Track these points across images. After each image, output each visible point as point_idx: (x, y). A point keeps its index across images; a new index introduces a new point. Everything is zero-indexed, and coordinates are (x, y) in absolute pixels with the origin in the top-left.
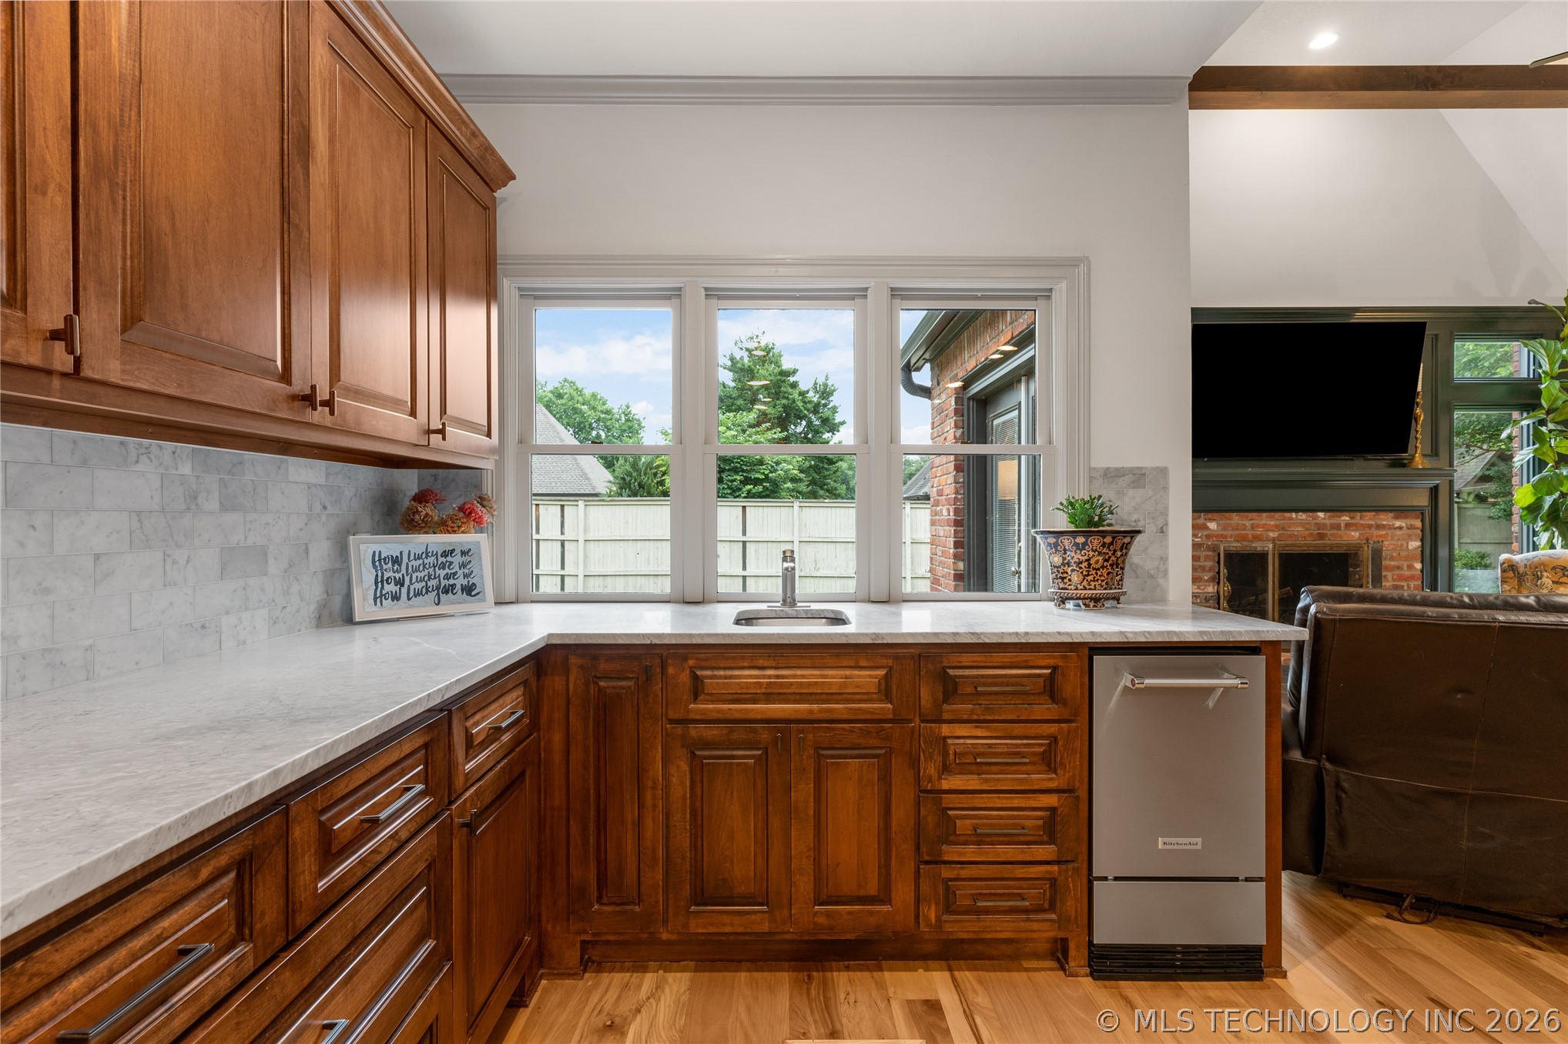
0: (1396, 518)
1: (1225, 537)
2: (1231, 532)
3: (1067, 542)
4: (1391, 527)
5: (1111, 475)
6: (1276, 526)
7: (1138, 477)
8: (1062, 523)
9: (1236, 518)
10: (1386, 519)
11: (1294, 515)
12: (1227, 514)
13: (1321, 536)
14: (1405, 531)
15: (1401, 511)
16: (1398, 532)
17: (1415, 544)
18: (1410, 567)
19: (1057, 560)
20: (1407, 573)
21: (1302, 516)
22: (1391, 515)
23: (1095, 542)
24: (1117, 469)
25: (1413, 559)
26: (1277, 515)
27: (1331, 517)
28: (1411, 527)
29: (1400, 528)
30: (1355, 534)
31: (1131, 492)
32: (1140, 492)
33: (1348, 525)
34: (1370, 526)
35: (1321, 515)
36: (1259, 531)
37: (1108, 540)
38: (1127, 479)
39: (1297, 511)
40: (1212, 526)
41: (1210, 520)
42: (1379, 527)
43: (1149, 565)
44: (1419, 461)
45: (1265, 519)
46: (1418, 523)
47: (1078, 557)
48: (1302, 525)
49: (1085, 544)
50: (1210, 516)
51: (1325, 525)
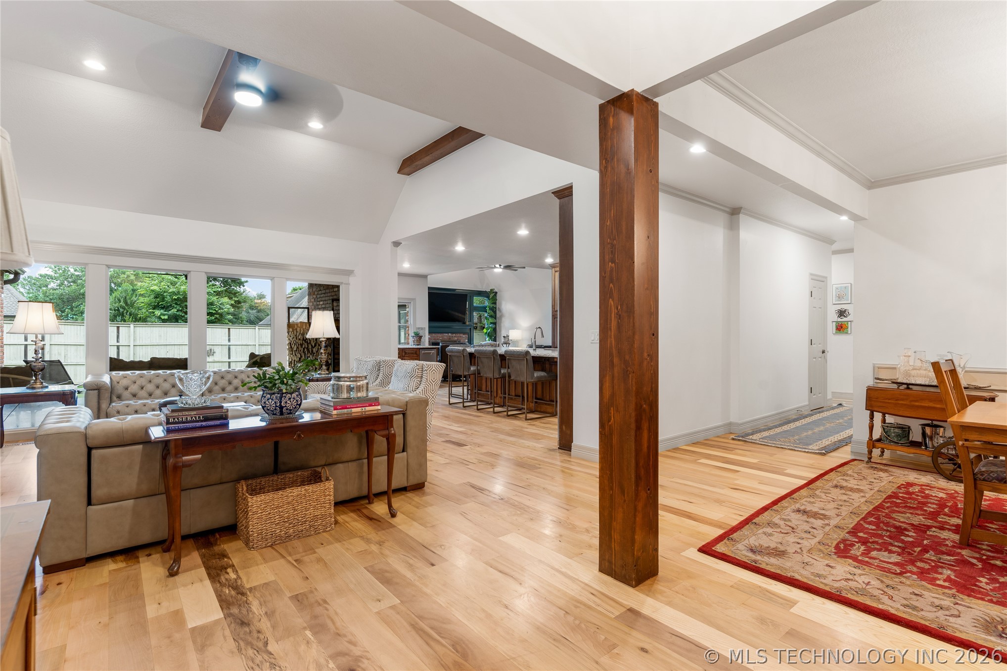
0: (463, 335)
2: (433, 338)
3: (415, 337)
4: (462, 337)
5: (419, 328)
6: (441, 337)
7: (422, 329)
8: (413, 335)
9: (434, 335)
10: (461, 335)
12: (433, 333)
13: (450, 339)
14: (465, 338)
15: (464, 333)
17: (467, 340)
19: (414, 339)
21: (446, 334)
23: (418, 336)
26: (442, 334)
27: (452, 335)
30: (456, 338)
32: (423, 331)
33: (455, 336)
35: (450, 334)
36: (438, 338)
37: (420, 336)
42: (460, 337)
43: (424, 339)
44: (467, 323)
45: (440, 335)
46: (467, 336)
47: (416, 339)
48: (446, 336)
51: (450, 336)
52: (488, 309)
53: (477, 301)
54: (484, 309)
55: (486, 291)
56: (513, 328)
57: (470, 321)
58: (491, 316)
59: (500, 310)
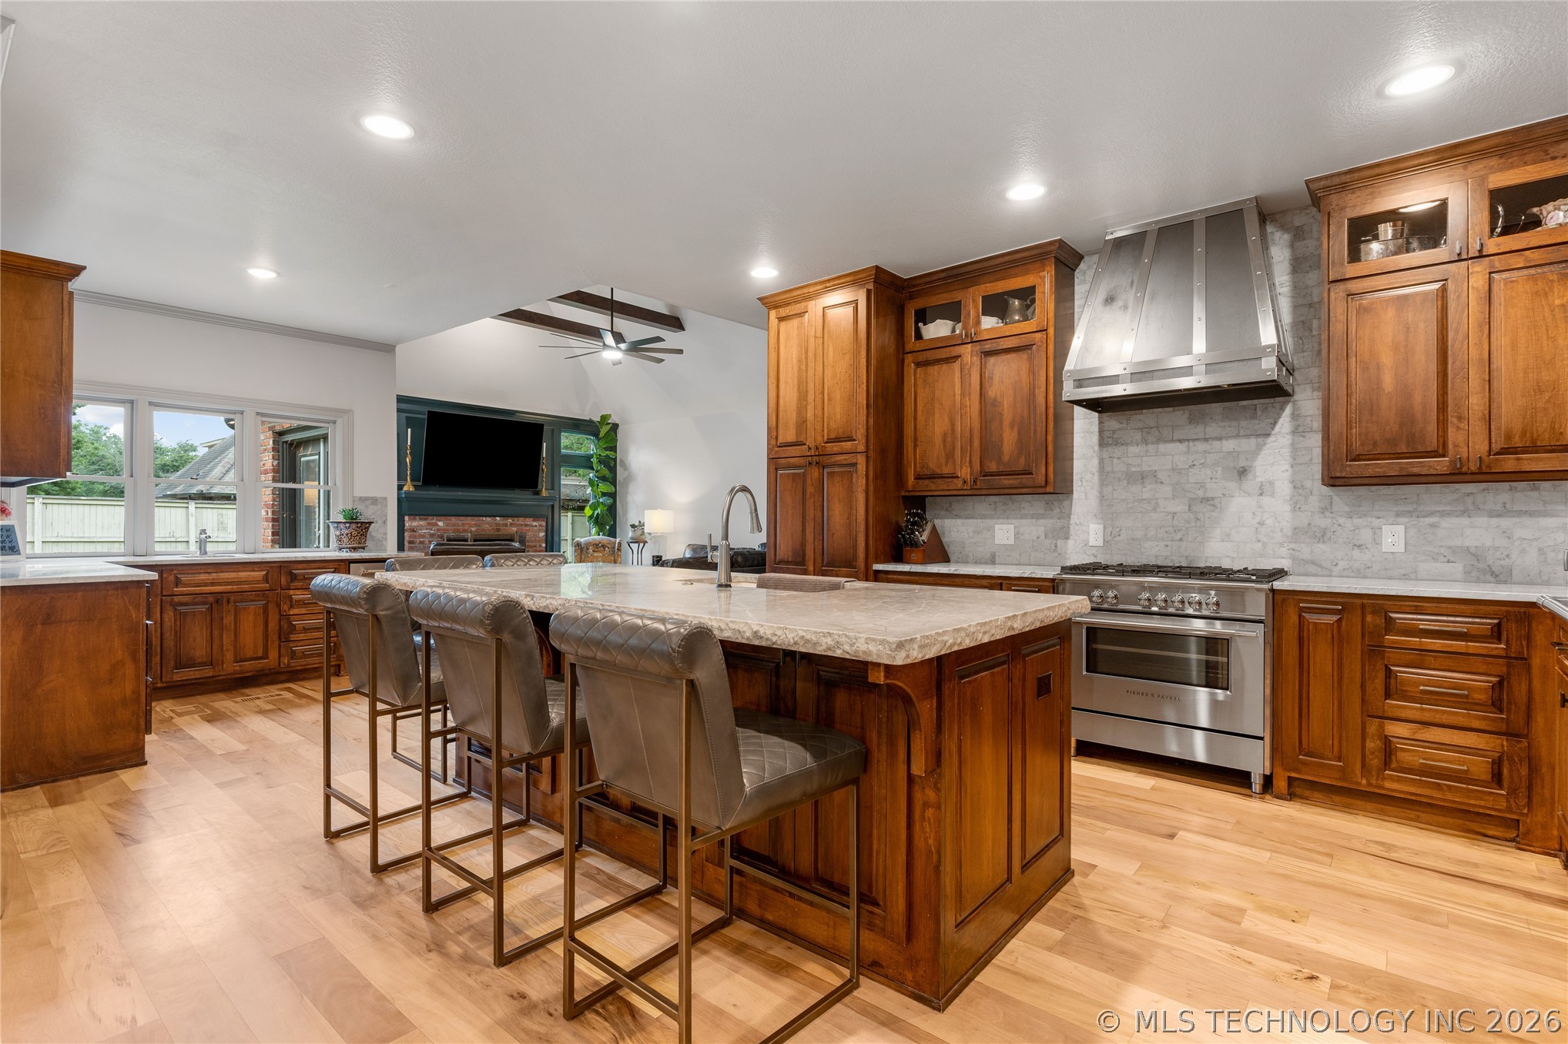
0: (534, 521)
1: (448, 530)
2: (450, 528)
3: (342, 526)
4: (531, 526)
5: (363, 500)
6: (475, 524)
7: (374, 501)
8: (341, 518)
9: (453, 520)
10: (529, 521)
11: (484, 518)
12: (449, 518)
13: (498, 530)
14: (538, 528)
15: (536, 517)
16: (535, 528)
17: (542, 534)
18: (540, 546)
19: (338, 533)
20: (539, 549)
21: (489, 519)
22: (531, 519)
23: (354, 526)
24: (365, 497)
25: (542, 542)
26: (476, 518)
27: (503, 520)
28: (540, 526)
29: (536, 526)
30: (515, 529)
31: (371, 507)
32: (376, 507)
33: (511, 524)
34: (522, 525)
35: (498, 518)
36: (466, 527)
37: (359, 525)
38: (370, 501)
39: (486, 516)
40: (441, 524)
41: (439, 521)
42: (526, 525)
43: (379, 536)
44: (544, 493)
45: (469, 520)
46: (544, 524)
47: (346, 532)
48: (488, 524)
49: (350, 527)
50: (439, 518)
51: (499, 525)
52: (594, 460)
53: (568, 441)
54: (586, 462)
55: (591, 421)
56: (654, 505)
57: (553, 489)
58: (603, 479)
59: (625, 467)
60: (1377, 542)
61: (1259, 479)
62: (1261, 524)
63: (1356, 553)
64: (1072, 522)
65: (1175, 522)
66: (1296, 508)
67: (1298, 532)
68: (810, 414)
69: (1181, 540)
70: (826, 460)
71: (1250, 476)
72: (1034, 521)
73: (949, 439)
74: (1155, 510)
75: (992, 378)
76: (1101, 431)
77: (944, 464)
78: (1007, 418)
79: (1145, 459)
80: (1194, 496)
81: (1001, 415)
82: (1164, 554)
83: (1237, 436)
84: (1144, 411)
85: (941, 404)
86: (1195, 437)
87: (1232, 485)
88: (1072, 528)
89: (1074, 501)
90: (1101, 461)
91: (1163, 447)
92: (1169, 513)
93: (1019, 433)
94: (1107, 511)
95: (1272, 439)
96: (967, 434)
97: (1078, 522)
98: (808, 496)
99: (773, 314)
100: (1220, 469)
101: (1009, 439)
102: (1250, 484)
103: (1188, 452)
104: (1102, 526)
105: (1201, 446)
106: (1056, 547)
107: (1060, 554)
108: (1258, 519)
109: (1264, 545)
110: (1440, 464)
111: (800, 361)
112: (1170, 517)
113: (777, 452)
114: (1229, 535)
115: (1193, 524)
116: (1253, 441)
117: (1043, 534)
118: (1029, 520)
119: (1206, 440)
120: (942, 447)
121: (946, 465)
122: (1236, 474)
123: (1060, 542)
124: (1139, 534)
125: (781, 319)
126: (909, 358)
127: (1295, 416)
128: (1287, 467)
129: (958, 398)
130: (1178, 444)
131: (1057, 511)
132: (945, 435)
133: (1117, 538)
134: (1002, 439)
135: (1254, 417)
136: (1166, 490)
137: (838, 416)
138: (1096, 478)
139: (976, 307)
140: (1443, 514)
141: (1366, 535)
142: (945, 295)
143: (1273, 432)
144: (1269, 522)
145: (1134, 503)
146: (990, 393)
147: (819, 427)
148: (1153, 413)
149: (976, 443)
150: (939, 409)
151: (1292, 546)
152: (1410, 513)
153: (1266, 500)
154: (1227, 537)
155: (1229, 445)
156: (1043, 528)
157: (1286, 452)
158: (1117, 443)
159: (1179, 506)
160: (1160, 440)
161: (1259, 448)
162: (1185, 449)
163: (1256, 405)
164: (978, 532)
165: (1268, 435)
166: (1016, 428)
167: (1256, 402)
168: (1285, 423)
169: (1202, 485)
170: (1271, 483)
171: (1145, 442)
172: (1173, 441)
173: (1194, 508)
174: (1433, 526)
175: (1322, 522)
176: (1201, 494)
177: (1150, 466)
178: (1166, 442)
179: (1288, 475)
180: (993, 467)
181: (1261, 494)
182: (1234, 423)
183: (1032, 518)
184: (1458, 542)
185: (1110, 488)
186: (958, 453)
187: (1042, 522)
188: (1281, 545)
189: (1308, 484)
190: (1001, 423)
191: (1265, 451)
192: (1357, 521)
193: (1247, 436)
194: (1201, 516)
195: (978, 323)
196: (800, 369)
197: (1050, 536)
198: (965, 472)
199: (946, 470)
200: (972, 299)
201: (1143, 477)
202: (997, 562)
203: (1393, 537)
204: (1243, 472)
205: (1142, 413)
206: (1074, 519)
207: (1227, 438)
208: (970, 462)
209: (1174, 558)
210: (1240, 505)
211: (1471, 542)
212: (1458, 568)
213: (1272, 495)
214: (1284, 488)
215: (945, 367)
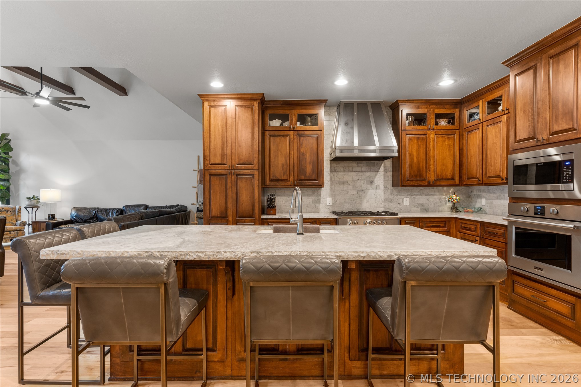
58: (3, 171)
59: (17, 164)
60: (403, 203)
61: (376, 185)
62: (376, 198)
63: (399, 206)
64: (321, 197)
65: (354, 197)
66: (385, 193)
67: (386, 200)
68: (229, 151)
69: (355, 203)
70: (237, 172)
71: (373, 184)
72: (308, 197)
73: (285, 166)
74: (347, 193)
75: (302, 145)
76: (331, 167)
77: (283, 176)
78: (308, 159)
79: (344, 177)
80: (359, 189)
81: (306, 159)
82: (350, 207)
83: (370, 171)
84: (344, 161)
85: (281, 152)
86: (359, 171)
87: (369, 186)
88: (321, 199)
89: (322, 190)
90: (331, 177)
91: (350, 173)
92: (352, 194)
93: (313, 166)
94: (333, 194)
95: (379, 173)
96: (292, 165)
97: (323, 197)
98: (228, 187)
99: (206, 104)
100: (366, 181)
101: (309, 168)
102: (374, 186)
103: (357, 175)
104: (331, 199)
105: (360, 174)
106: (316, 206)
107: (317, 209)
108: (376, 196)
109: (377, 204)
110: (425, 182)
111: (223, 127)
112: (352, 196)
113: (209, 167)
114: (368, 201)
115: (358, 198)
116: (374, 173)
117: (311, 202)
118: (306, 197)
119: (362, 172)
120: (282, 169)
121: (284, 176)
122: (370, 182)
123: (317, 204)
124: (343, 201)
125: (211, 107)
126: (267, 133)
127: (384, 167)
128: (383, 181)
129: (288, 151)
130: (354, 173)
131: (316, 193)
132: (283, 165)
133: (336, 203)
134: (306, 167)
135: (374, 166)
136: (351, 187)
137: (244, 154)
138: (329, 183)
139: (295, 117)
140: (417, 195)
141: (401, 200)
142: (283, 111)
143: (379, 171)
144: (378, 197)
145: (341, 191)
146: (301, 150)
147: (234, 157)
148: (347, 162)
149: (296, 169)
150: (280, 154)
151: (384, 204)
152: (410, 195)
153: (378, 191)
154: (368, 202)
155: (368, 174)
156: (311, 200)
157: (382, 176)
158: (336, 171)
159: (354, 192)
160: (349, 171)
161: (376, 175)
162: (356, 174)
163: (375, 162)
164: (287, 201)
165: (378, 172)
166: (311, 164)
167: (375, 161)
168: (382, 169)
169: (361, 186)
170: (379, 186)
171: (344, 171)
172: (352, 171)
173: (359, 193)
174: (414, 198)
175: (391, 197)
176: (360, 188)
177: (346, 179)
178: (351, 172)
179: (383, 183)
180: (303, 178)
181: (376, 189)
182: (369, 167)
183: (307, 196)
184: (419, 202)
185: (334, 186)
186: (288, 172)
187: (311, 197)
188: (381, 204)
189: (388, 186)
190: (306, 162)
191: (377, 176)
192: (399, 197)
193: (373, 171)
194: (360, 195)
195: (296, 124)
196: (223, 131)
197: (314, 202)
198: (292, 179)
199: (284, 178)
200: (294, 114)
201: (344, 183)
202: (294, 212)
203: (407, 201)
204: (372, 182)
205: (343, 162)
206: (322, 196)
207: (368, 172)
208: (293, 176)
209: (353, 209)
210: (371, 192)
211: (421, 202)
212: (419, 209)
213: (379, 189)
214: (382, 187)
215: (283, 138)
